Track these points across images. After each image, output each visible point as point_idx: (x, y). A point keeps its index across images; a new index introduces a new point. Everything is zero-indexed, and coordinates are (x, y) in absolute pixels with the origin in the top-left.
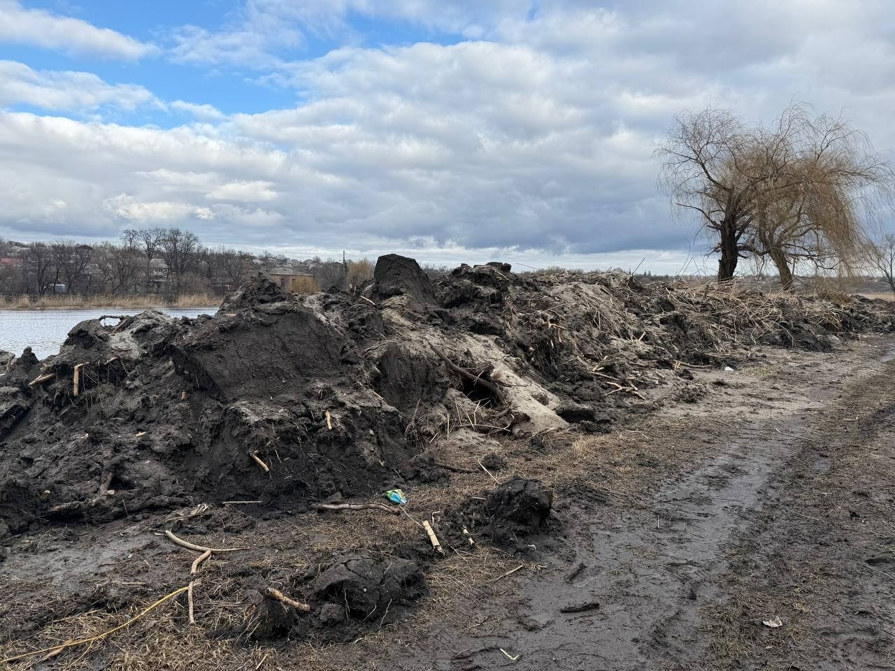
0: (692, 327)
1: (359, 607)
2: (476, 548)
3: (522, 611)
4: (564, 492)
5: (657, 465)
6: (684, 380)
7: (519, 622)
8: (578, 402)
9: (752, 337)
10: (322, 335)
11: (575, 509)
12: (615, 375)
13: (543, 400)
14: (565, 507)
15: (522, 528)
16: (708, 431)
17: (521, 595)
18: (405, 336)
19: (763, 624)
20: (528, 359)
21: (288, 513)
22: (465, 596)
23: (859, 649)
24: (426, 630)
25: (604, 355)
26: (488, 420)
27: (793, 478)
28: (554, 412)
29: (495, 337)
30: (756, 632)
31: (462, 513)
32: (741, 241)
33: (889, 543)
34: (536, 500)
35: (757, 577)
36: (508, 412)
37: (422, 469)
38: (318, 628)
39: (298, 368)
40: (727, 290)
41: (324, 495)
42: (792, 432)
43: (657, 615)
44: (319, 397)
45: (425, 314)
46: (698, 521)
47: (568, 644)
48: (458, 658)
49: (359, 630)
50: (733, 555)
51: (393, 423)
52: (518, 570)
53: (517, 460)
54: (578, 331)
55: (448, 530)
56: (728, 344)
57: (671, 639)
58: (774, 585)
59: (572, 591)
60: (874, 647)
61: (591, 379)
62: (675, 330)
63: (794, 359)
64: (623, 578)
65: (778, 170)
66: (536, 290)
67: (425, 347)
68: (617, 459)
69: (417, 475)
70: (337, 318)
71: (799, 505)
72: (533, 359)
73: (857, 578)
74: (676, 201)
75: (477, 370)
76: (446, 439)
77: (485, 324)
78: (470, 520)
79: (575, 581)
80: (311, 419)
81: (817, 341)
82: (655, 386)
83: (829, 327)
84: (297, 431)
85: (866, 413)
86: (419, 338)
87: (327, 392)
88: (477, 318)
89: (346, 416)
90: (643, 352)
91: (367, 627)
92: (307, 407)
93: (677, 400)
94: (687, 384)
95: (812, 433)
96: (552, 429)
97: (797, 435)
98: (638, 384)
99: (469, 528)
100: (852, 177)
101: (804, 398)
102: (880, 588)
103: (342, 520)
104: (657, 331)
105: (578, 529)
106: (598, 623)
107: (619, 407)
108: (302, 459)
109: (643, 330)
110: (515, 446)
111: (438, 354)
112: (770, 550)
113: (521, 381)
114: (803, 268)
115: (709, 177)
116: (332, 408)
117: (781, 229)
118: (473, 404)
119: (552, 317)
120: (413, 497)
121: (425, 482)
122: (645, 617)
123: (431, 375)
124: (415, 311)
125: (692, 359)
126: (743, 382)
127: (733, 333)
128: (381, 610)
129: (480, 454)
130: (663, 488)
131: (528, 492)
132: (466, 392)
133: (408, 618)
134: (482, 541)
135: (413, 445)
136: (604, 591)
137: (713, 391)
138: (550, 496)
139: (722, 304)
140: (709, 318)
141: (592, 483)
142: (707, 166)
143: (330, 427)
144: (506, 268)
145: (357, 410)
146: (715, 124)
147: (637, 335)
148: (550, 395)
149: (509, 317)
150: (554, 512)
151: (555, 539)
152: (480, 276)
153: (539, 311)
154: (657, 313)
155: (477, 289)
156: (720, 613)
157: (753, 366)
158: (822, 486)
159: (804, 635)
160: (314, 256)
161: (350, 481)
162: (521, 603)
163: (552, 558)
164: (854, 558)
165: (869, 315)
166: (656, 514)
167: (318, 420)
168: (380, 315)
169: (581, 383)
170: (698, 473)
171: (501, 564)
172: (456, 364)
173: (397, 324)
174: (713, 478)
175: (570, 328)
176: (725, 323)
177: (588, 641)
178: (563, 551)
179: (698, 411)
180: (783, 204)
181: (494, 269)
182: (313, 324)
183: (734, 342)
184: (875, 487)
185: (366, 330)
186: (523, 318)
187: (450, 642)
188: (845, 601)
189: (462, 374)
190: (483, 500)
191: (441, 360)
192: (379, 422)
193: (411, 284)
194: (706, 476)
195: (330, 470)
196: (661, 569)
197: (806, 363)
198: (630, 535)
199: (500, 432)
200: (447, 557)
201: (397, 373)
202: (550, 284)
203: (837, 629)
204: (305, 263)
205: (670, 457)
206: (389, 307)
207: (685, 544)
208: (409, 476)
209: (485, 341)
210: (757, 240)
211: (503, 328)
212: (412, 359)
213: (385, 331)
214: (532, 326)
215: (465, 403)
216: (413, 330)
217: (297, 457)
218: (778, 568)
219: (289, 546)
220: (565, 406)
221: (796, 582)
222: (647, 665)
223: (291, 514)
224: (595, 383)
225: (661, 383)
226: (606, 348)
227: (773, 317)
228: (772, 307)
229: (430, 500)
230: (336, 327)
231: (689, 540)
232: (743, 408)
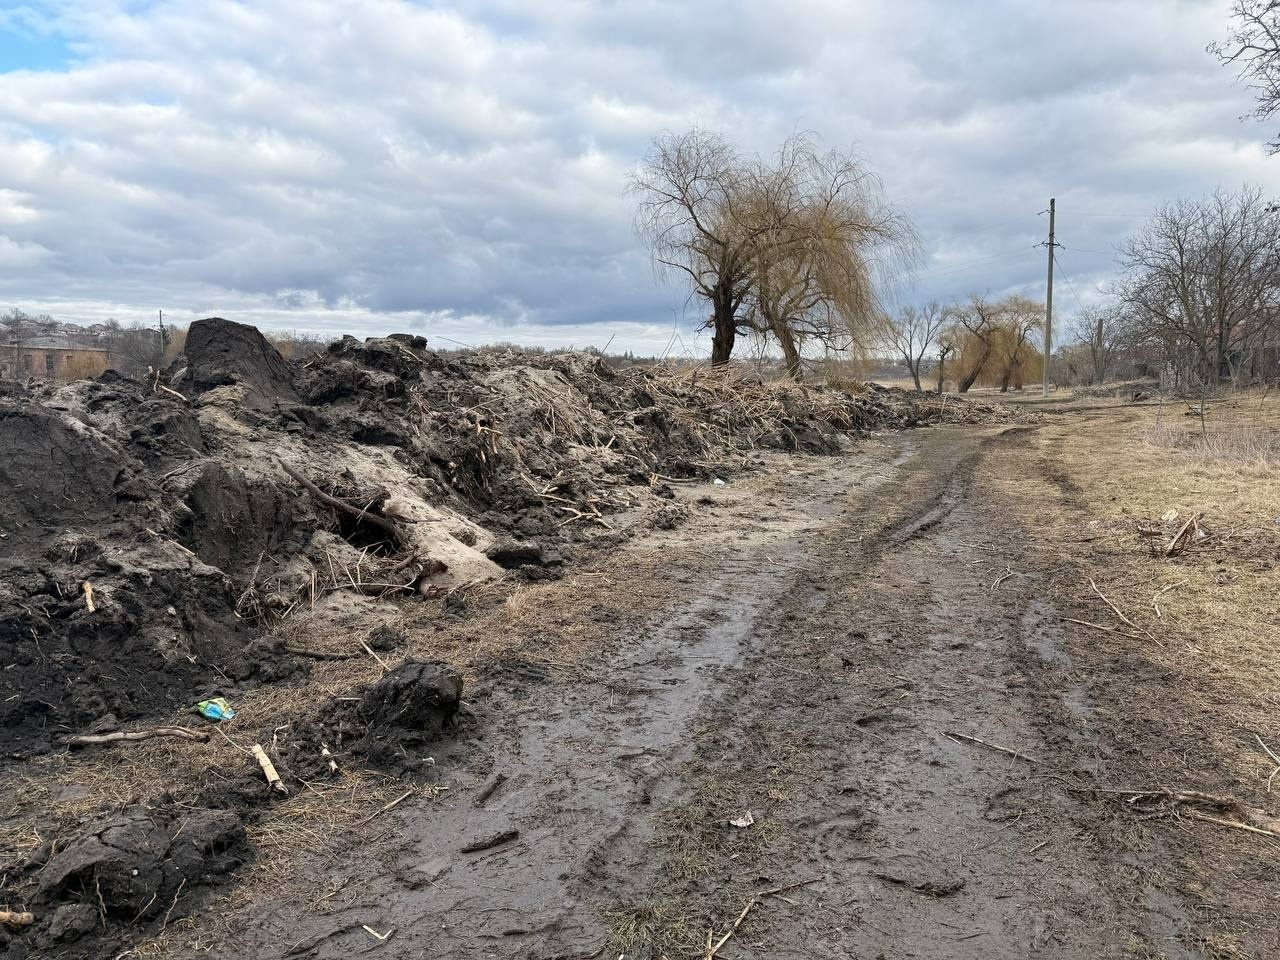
0: (675, 428)
1: (124, 902)
2: (341, 774)
3: (405, 861)
4: (485, 671)
5: (617, 618)
6: (661, 500)
7: (398, 879)
8: (519, 538)
9: (749, 439)
10: (79, 456)
11: (500, 695)
12: (573, 496)
13: (468, 540)
14: (485, 694)
15: (415, 735)
16: (686, 567)
17: (405, 836)
18: (240, 450)
19: (729, 824)
20: (448, 480)
21: (15, 758)
22: (315, 853)
23: (840, 840)
24: (246, 917)
25: (559, 469)
26: (380, 575)
27: (783, 620)
28: (485, 554)
29: (394, 449)
30: (721, 837)
31: (321, 725)
32: (738, 313)
33: (883, 696)
34: (436, 691)
35: (729, 761)
36: (412, 561)
37: (263, 662)
38: (45, 950)
39: (31, 512)
40: (719, 378)
41: (84, 721)
42: (786, 561)
43: (596, 835)
44: (72, 558)
45: (275, 414)
46: (663, 691)
47: (468, 899)
48: (294, 953)
49: (124, 938)
50: (703, 733)
51: (212, 593)
52: (404, 799)
53: (422, 631)
54: (523, 437)
55: (297, 754)
56: (719, 449)
57: (613, 866)
58: (748, 768)
59: (482, 817)
60: (857, 834)
61: (539, 505)
62: (653, 432)
63: (797, 465)
64: (556, 787)
65: (781, 220)
66: (463, 377)
67: (274, 467)
68: (566, 615)
69: (255, 672)
70: (114, 424)
71: (787, 656)
72: (455, 480)
73: (845, 746)
74: (658, 257)
75: (363, 501)
76: (309, 609)
77: (377, 428)
78: (335, 733)
79: (490, 801)
80: (57, 596)
81: (824, 442)
82: (624, 509)
83: (837, 423)
84: (29, 618)
85: (871, 531)
86: (264, 454)
87: (87, 551)
88: (364, 421)
89: (124, 587)
90: (611, 464)
91: (141, 931)
92: (48, 577)
93: (651, 527)
94: (666, 505)
95: (808, 560)
96: (478, 580)
97: (791, 565)
98: (603, 508)
99: (332, 746)
100: (865, 233)
101: (804, 516)
102: (869, 755)
103: (115, 758)
104: (630, 434)
105: (501, 723)
106: (513, 861)
107: (577, 541)
108: (41, 664)
109: (611, 433)
110: (422, 610)
111: (296, 477)
112: (747, 721)
113: (435, 513)
114: (812, 349)
115: (698, 225)
116: (97, 575)
117: (785, 299)
118: (356, 552)
119: (483, 418)
120: (247, 708)
121: (269, 681)
122: (580, 840)
123: (283, 511)
124: (258, 411)
125: (674, 470)
126: (735, 498)
127: (726, 434)
128: (165, 901)
129: (364, 628)
130: (622, 650)
131: (423, 681)
132: (344, 535)
133: (216, 903)
134: (352, 764)
135: (253, 624)
136: (529, 811)
137: (696, 512)
138: (458, 683)
139: (713, 396)
140: (697, 415)
141: (528, 653)
142: (695, 209)
143: (91, 608)
144: (420, 343)
145: (144, 577)
146: (703, 152)
147: (604, 440)
148: (480, 531)
149: (417, 418)
150: (466, 705)
151: (464, 744)
152: (374, 356)
153: (463, 409)
154: (632, 410)
155: (363, 374)
156: (678, 818)
157: (748, 477)
158: (815, 628)
159: (778, 831)
160: (107, 318)
161: (132, 693)
162: (404, 849)
163: (458, 773)
164: (843, 719)
165: (884, 408)
166: (610, 687)
167: (69, 598)
168: (194, 418)
169: (525, 510)
170: (668, 624)
171: (378, 794)
172: (328, 492)
173: (225, 432)
174: (686, 629)
175: (512, 433)
176: (716, 422)
177: (499, 889)
178: (476, 760)
179: (676, 540)
180: (789, 265)
181: (398, 344)
182: (60, 437)
183: (727, 446)
184: (874, 624)
185: (164, 443)
186: (439, 419)
187: (282, 930)
188: (828, 777)
189: (338, 507)
190: (357, 701)
191: (303, 487)
192: (187, 593)
193: (249, 366)
194: (678, 628)
195: (94, 679)
196: (609, 766)
197: (809, 471)
198: (573, 722)
199: (400, 592)
200: (291, 795)
201: (221, 511)
202: (485, 369)
203: (818, 817)
204: (92, 329)
205: (635, 606)
206: (212, 403)
207: (644, 726)
208: (241, 675)
209: (377, 455)
210: (758, 313)
211: (408, 434)
212: (248, 488)
213: (204, 444)
214: (453, 431)
215: (343, 552)
216: (253, 440)
217: (30, 662)
218: (755, 744)
219: (9, 813)
220: (499, 546)
221: (774, 760)
222: (576, 910)
223: (20, 759)
224: (545, 509)
225: (633, 504)
226: (562, 460)
227: (774, 413)
228: (773, 399)
229: (274, 710)
230: (104, 439)
231: (649, 720)
232: (733, 534)
